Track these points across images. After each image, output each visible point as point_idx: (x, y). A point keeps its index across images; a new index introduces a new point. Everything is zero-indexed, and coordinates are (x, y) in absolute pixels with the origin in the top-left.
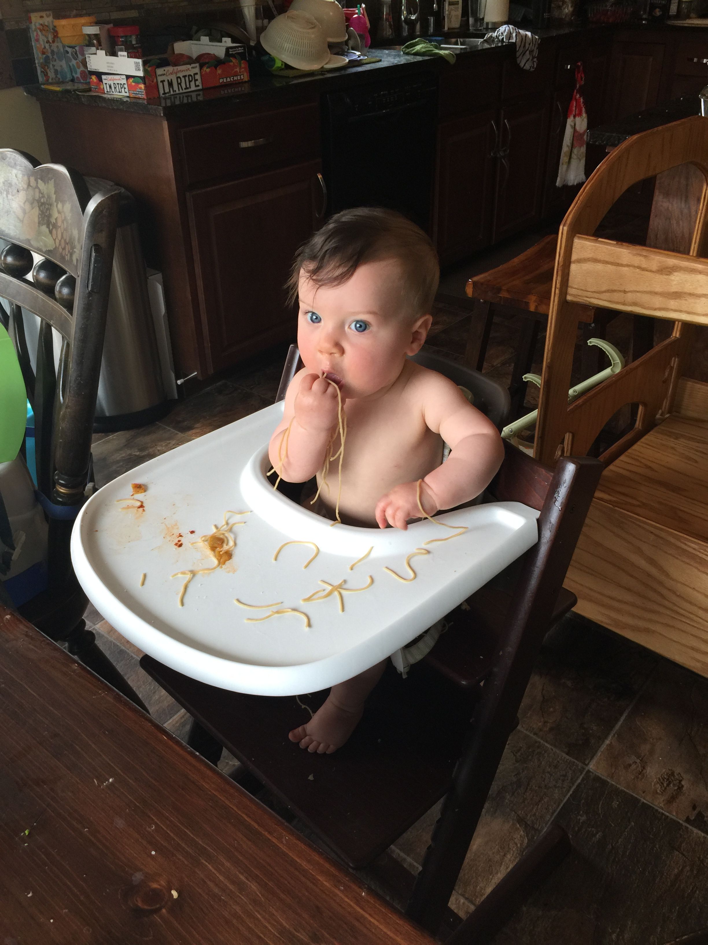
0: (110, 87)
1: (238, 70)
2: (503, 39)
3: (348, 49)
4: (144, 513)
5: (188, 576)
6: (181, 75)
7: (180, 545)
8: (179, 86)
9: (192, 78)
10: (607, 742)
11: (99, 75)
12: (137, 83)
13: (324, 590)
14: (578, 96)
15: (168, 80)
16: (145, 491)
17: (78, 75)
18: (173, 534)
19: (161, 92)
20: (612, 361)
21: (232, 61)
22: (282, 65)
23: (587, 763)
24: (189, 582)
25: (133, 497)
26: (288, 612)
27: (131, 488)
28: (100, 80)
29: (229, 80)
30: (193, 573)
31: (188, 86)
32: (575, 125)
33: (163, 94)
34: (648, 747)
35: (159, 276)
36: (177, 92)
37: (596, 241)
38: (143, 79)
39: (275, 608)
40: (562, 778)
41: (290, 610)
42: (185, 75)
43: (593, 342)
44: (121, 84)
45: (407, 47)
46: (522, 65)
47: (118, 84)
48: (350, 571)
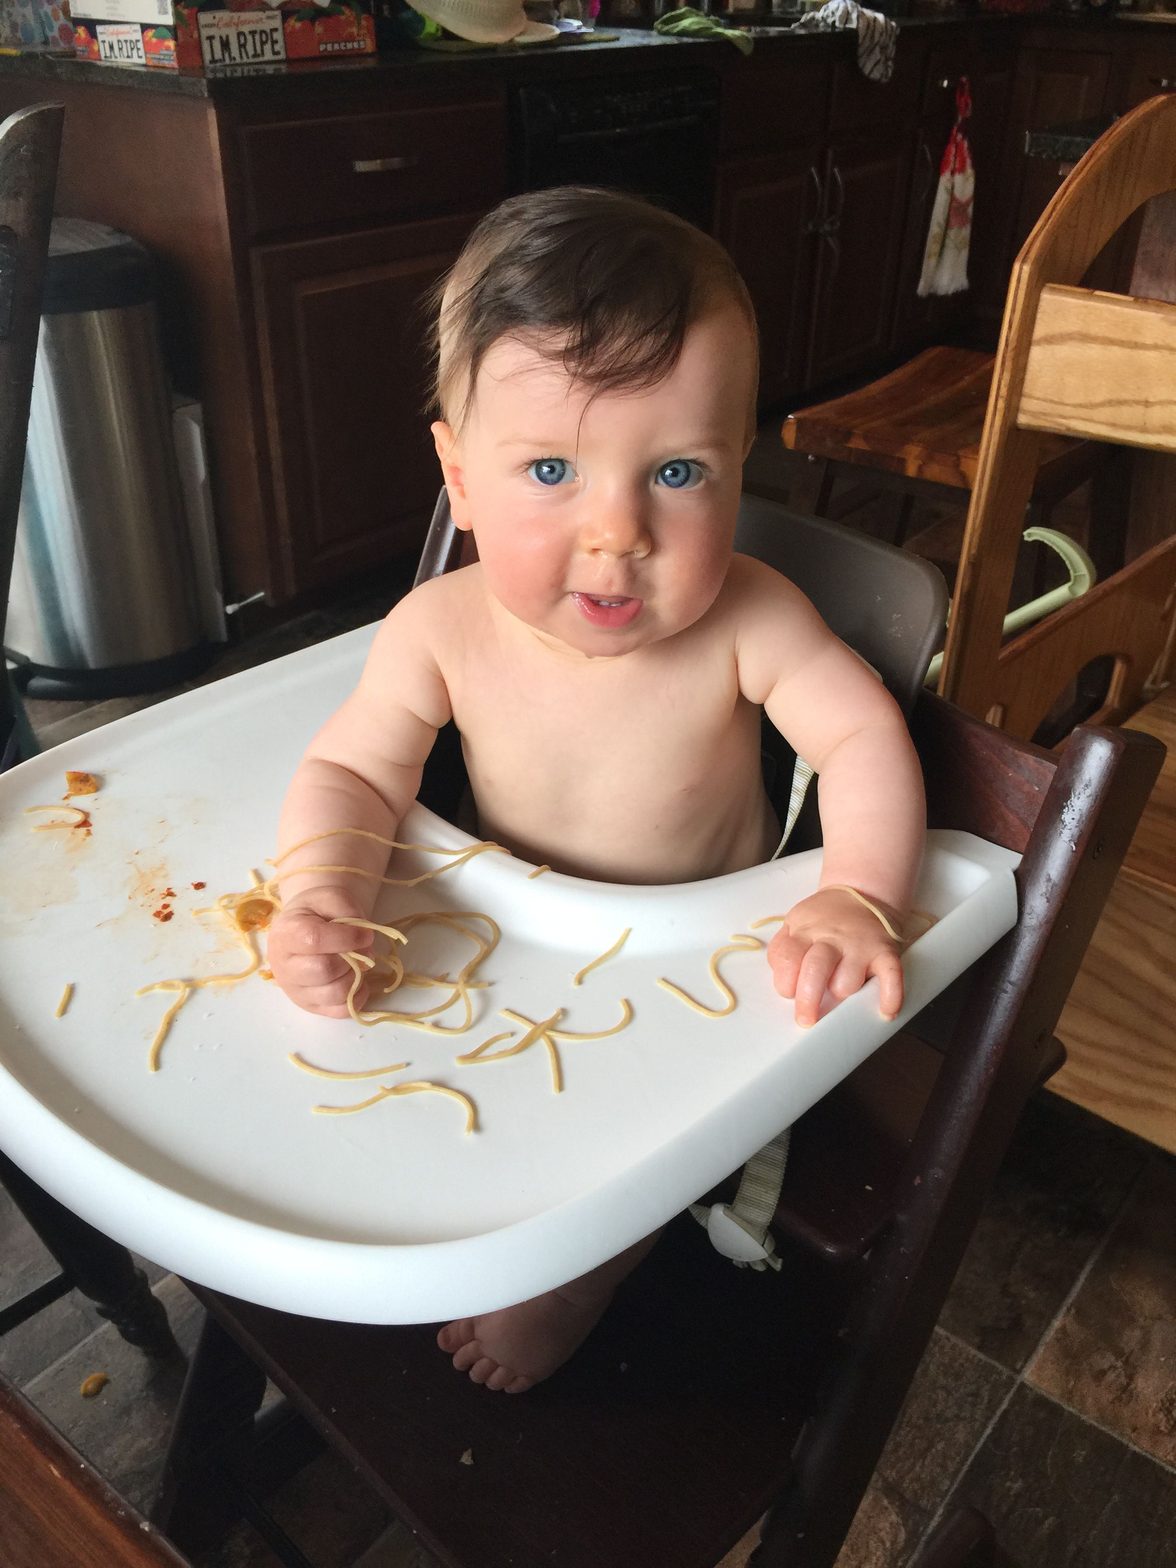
0: (111, 47)
1: (354, 30)
2: (834, 22)
3: (559, 18)
4: (89, 838)
5: (180, 993)
6: (246, 29)
7: (168, 917)
8: (243, 50)
9: (266, 36)
10: (1057, 1324)
11: (91, 25)
12: (161, 39)
13: (513, 1034)
14: (960, 137)
15: (221, 37)
16: (97, 789)
17: (56, 33)
18: (153, 890)
19: (208, 57)
20: (1071, 572)
21: (343, 13)
22: (437, 30)
23: (1018, 1366)
24: (180, 1007)
25: (66, 802)
26: (421, 1089)
27: (67, 782)
28: (93, 35)
29: (336, 46)
30: (193, 985)
31: (259, 51)
32: (953, 188)
33: (211, 62)
34: (1137, 1333)
35: (196, 409)
36: (238, 60)
37: (1091, 297)
38: (173, 30)
39: (389, 1080)
40: (970, 1399)
41: (427, 1085)
42: (254, 29)
43: (1034, 534)
44: (131, 41)
45: (666, 22)
46: (867, 71)
47: (126, 41)
48: (574, 986)
